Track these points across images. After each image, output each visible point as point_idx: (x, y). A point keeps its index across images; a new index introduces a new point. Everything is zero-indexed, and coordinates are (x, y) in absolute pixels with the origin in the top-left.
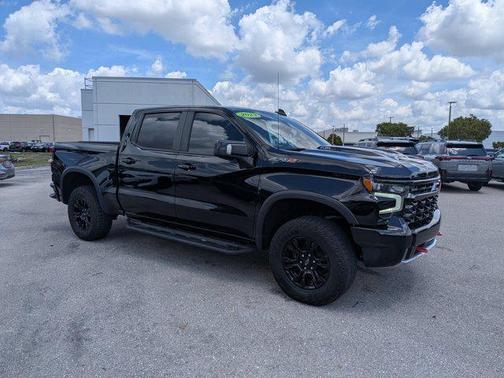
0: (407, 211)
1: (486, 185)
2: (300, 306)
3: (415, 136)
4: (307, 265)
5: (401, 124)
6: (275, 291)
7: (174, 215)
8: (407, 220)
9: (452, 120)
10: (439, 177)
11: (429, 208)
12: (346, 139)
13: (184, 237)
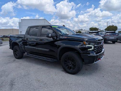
0: (95, 49)
1: (117, 42)
2: (69, 74)
3: (99, 30)
4: (70, 64)
5: (95, 28)
6: (63, 71)
7: (38, 52)
8: (95, 52)
9: (108, 26)
10: (103, 40)
11: (101, 48)
12: (82, 32)
13: (40, 58)
